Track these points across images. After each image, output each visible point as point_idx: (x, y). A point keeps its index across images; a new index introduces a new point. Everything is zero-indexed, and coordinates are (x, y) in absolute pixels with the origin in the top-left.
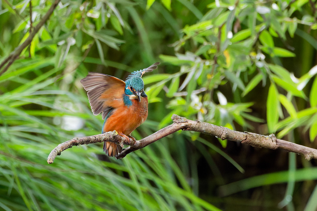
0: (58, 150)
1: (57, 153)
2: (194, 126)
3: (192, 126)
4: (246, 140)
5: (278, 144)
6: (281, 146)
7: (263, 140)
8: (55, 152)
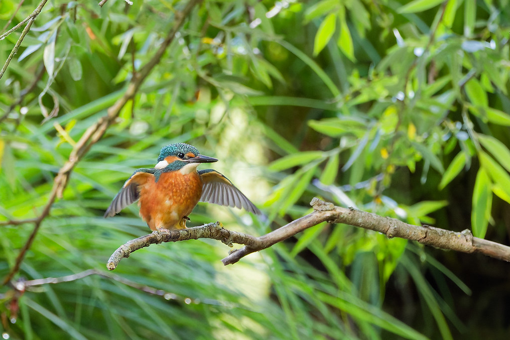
0: (125, 250)
1: (123, 254)
2: (346, 216)
3: (342, 216)
4: (425, 237)
5: (475, 245)
6: (481, 248)
7: (452, 239)
8: (120, 252)
